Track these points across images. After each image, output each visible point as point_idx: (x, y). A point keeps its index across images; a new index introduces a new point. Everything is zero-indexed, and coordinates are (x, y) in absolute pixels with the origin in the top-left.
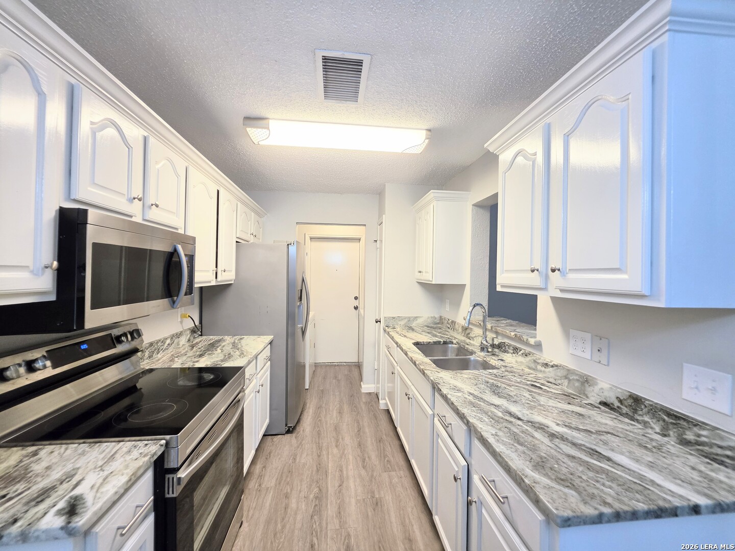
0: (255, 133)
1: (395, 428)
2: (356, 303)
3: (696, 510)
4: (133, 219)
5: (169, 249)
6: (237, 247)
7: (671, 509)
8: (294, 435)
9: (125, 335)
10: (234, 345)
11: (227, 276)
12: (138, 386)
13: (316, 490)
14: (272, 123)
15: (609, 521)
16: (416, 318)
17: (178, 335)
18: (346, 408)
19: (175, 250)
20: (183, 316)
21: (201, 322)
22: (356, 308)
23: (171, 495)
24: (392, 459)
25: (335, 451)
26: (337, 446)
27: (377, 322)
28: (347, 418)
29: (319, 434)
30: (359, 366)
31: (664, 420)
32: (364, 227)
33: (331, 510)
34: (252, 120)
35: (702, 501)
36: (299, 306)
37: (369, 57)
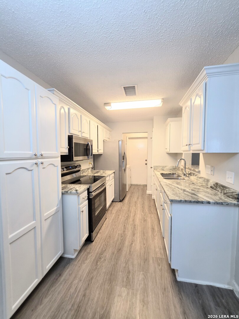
0: (107, 108)
1: (155, 202)
2: (146, 162)
3: (209, 203)
4: (79, 136)
5: (87, 144)
6: (103, 142)
7: (201, 201)
8: (122, 202)
9: (78, 166)
10: (103, 172)
11: (101, 152)
12: (80, 180)
13: (127, 215)
14: (112, 104)
15: (183, 202)
16: (166, 166)
17: (89, 169)
18: (140, 197)
19: (88, 144)
20: (89, 163)
21: (94, 166)
22: (146, 164)
23: (91, 198)
24: (153, 211)
25: (134, 207)
26: (135, 206)
27: (151, 168)
28: (140, 200)
29: (130, 203)
30: (146, 186)
31: (221, 188)
32: (147, 133)
33: (131, 220)
34: (106, 104)
35: (211, 201)
36: (123, 162)
37: (136, 85)
